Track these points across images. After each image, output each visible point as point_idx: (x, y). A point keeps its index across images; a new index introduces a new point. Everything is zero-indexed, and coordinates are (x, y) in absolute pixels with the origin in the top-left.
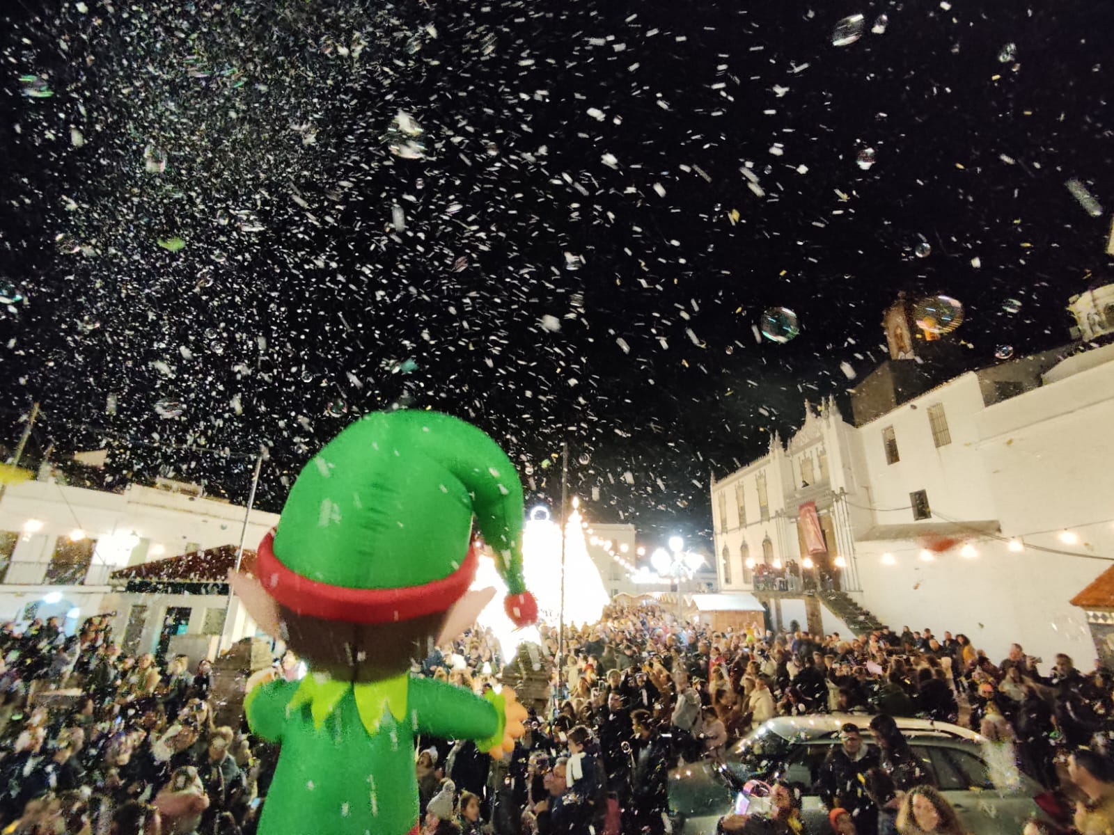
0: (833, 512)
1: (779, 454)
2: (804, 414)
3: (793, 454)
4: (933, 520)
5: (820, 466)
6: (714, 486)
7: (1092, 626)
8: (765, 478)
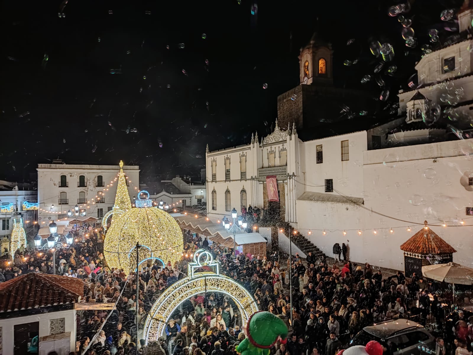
0: (287, 183)
1: (257, 145)
2: (274, 127)
3: (264, 146)
4: (334, 193)
5: (280, 157)
6: (209, 155)
7: (405, 257)
8: (246, 156)
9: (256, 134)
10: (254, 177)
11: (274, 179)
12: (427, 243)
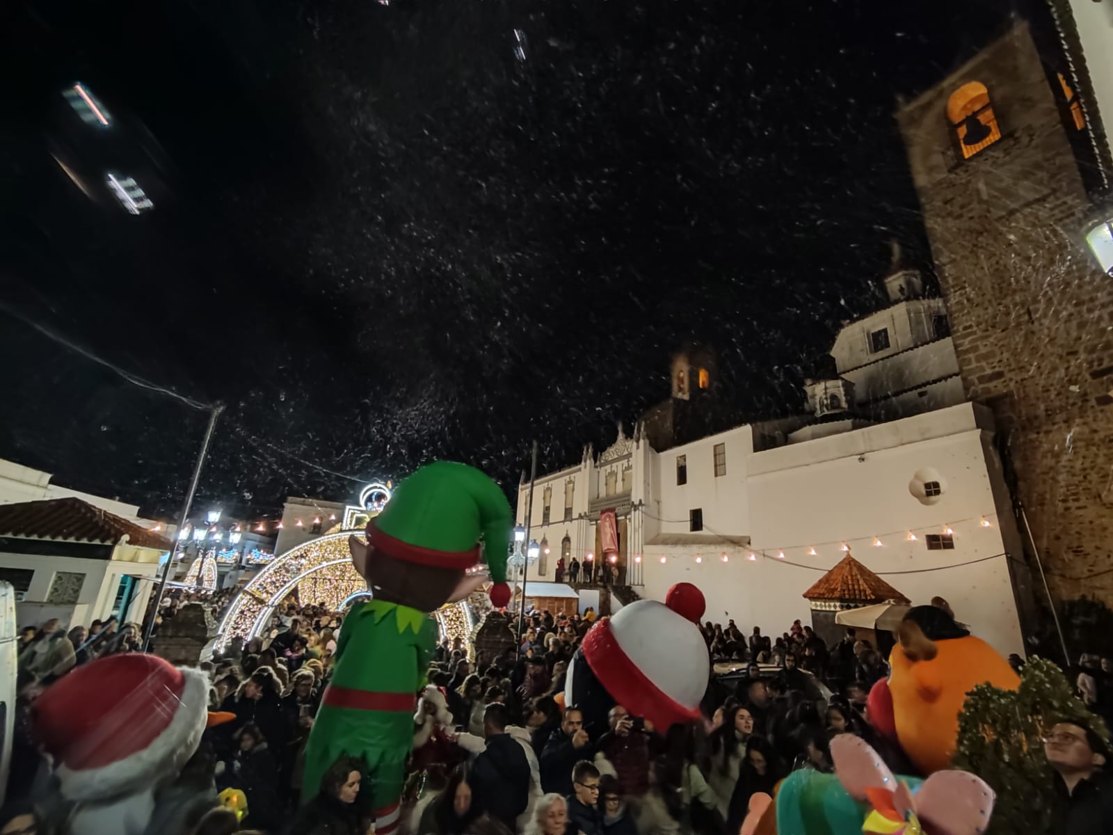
0: (630, 519)
1: (591, 464)
2: (617, 434)
3: (601, 465)
4: (704, 532)
5: (623, 480)
6: (523, 486)
7: (812, 610)
8: (574, 483)
9: (591, 447)
10: (583, 514)
11: (612, 515)
12: (850, 582)
